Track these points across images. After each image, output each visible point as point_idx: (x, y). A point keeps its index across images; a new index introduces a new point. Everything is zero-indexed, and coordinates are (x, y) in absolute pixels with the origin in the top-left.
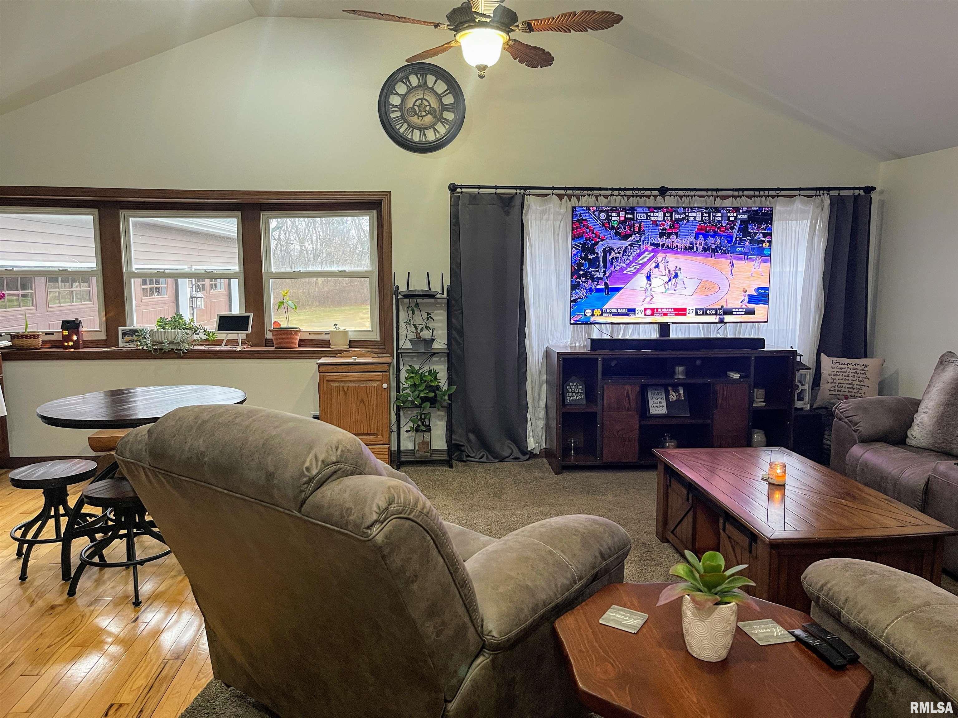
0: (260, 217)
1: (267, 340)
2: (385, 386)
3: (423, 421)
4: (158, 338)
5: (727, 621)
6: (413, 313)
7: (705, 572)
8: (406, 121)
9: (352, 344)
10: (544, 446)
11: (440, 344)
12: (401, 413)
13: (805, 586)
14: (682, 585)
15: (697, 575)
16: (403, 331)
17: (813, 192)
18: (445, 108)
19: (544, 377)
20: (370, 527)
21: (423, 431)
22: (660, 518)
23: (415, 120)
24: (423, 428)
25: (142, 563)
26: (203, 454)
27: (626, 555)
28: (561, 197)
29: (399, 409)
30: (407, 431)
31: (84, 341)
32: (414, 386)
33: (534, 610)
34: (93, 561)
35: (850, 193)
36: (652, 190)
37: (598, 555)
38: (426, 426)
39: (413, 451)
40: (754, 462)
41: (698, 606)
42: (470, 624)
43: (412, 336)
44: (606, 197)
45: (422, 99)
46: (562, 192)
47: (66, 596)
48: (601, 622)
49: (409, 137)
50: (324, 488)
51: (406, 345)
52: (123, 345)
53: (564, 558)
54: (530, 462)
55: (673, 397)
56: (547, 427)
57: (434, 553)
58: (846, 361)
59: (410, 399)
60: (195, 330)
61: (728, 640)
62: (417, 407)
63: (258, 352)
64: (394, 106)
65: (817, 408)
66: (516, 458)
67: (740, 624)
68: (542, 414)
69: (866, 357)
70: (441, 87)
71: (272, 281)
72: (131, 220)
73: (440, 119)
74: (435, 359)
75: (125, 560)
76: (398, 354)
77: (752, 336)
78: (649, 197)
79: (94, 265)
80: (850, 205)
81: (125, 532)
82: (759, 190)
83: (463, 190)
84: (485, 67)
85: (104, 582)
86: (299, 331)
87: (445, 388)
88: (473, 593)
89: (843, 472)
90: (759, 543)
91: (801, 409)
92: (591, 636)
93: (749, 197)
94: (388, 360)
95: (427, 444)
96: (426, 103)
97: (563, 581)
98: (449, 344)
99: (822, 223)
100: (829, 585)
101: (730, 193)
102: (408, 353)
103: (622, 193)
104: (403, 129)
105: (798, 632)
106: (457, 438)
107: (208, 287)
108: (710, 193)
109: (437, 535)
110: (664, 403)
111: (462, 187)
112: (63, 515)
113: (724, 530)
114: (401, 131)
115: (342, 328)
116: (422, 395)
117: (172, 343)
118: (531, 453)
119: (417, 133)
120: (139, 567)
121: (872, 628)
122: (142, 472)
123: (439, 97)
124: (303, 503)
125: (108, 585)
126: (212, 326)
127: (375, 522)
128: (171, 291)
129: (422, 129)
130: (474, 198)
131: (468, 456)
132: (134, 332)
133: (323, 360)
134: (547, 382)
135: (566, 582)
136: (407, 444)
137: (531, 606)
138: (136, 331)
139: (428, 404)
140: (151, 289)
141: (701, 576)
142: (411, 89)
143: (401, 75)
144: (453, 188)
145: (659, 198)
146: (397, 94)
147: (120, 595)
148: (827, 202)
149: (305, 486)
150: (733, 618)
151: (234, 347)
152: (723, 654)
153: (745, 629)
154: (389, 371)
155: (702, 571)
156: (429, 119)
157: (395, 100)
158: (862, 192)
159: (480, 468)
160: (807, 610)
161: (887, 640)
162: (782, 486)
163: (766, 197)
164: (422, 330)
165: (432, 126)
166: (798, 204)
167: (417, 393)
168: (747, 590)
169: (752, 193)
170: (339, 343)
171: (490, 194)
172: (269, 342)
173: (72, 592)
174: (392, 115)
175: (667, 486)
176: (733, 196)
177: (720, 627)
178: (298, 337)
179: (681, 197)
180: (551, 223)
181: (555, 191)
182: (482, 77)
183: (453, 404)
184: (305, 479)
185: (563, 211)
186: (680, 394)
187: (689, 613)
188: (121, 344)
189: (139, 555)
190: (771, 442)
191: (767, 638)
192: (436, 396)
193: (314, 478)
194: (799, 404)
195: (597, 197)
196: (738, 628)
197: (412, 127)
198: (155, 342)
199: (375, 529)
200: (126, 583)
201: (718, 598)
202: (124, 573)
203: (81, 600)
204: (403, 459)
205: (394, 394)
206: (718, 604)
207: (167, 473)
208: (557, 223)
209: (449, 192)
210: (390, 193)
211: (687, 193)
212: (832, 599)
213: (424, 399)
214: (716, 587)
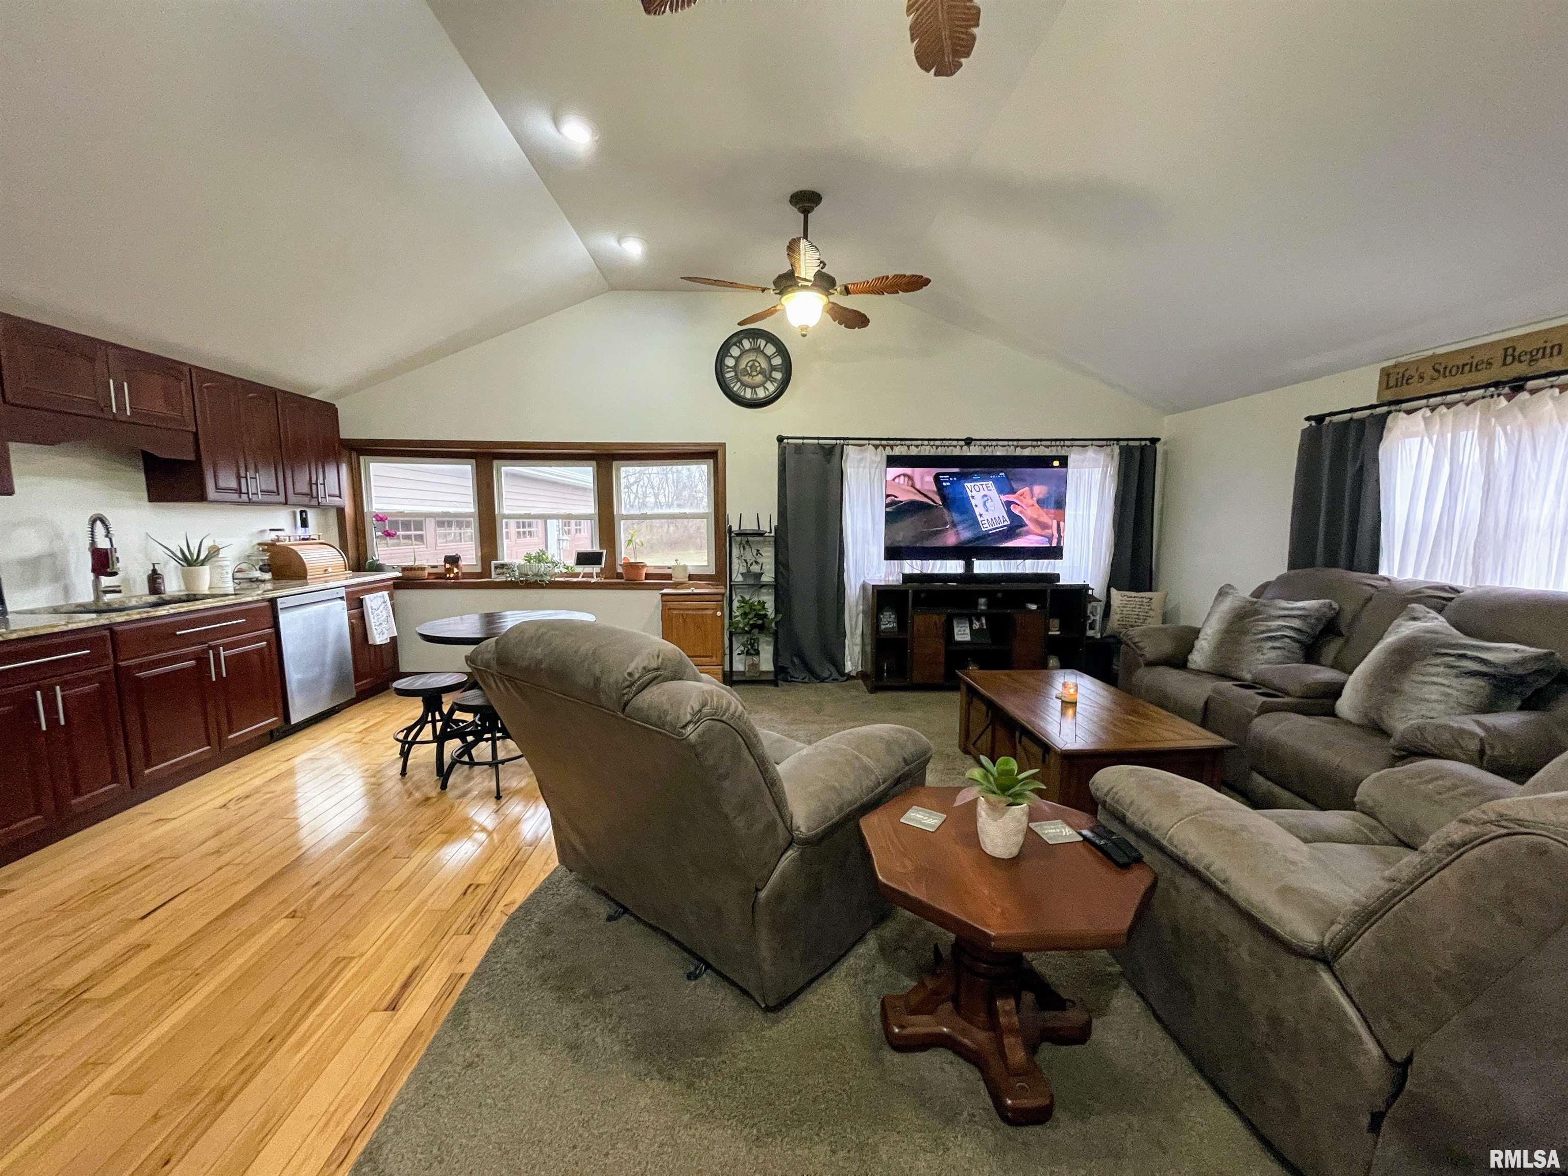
0: (612, 467)
1: (618, 573)
2: (719, 613)
3: (752, 645)
4: (524, 571)
5: (1019, 821)
6: (744, 549)
7: (999, 774)
8: (739, 380)
9: (691, 577)
10: (860, 669)
11: (768, 577)
12: (734, 639)
13: (1093, 791)
14: (977, 788)
15: (992, 779)
16: (735, 566)
17: (1104, 443)
18: (773, 368)
19: (861, 607)
20: (684, 727)
21: (751, 654)
22: (963, 732)
23: (746, 379)
24: (752, 652)
25: (503, 762)
26: (540, 662)
27: (928, 761)
28: (876, 447)
29: (731, 634)
30: (739, 654)
31: (463, 574)
32: (745, 615)
33: (840, 809)
34: (462, 759)
35: (1137, 443)
36: (958, 440)
37: (901, 760)
38: (755, 650)
39: (744, 672)
40: (1048, 682)
41: (993, 807)
42: (779, 820)
43: (743, 570)
44: (917, 446)
45: (755, 360)
46: (878, 442)
47: (439, 789)
48: (902, 820)
49: (742, 394)
50: (645, 692)
51: (738, 578)
52: (495, 577)
53: (869, 762)
54: (848, 683)
55: (976, 625)
56: (863, 652)
57: (746, 753)
58: (1133, 594)
59: (741, 625)
60: (555, 564)
61: (1020, 839)
62: (747, 632)
63: (610, 584)
64: (728, 367)
65: (1106, 637)
66: (836, 680)
67: (1032, 825)
68: (858, 640)
69: (1150, 590)
70: (770, 350)
71: (622, 522)
72: (503, 468)
73: (769, 378)
74: (764, 590)
75: (490, 759)
76: (731, 586)
77: (1049, 572)
78: (955, 446)
79: (472, 510)
80: (1137, 454)
81: (489, 736)
82: (1056, 440)
83: (790, 441)
84: (807, 327)
85: (473, 778)
86: (645, 566)
87: (773, 616)
88: (784, 792)
89: (1129, 691)
90: (1052, 754)
91: (1093, 637)
92: (892, 833)
93: (1047, 447)
94: (723, 591)
95: (755, 666)
96: (757, 364)
97: (868, 783)
98: (776, 578)
99: (1112, 470)
100: (1114, 790)
101: (1029, 443)
102: (740, 585)
103: (932, 443)
104: (736, 387)
105: (1085, 832)
106: (783, 662)
107: (573, 532)
108: (1011, 443)
109: (749, 737)
110: (968, 631)
111: (788, 438)
112: (439, 721)
113: (1020, 742)
114: (735, 389)
115: (682, 564)
116: (751, 622)
117: (536, 575)
118: (848, 674)
119: (749, 390)
120: (500, 766)
121: (1156, 830)
122: (491, 678)
123: (769, 359)
124: (626, 704)
125: (477, 780)
126: (571, 561)
127: (689, 722)
128: (541, 534)
129: (753, 387)
130: (799, 449)
131: (792, 677)
132: (503, 566)
133: (665, 591)
134: (863, 612)
135: (871, 784)
136: (739, 666)
137: (837, 804)
138: (506, 565)
139: (756, 631)
140: (524, 533)
141: (995, 779)
142: (744, 352)
143: (735, 340)
144: (780, 439)
145: (965, 448)
146: (732, 356)
147: (486, 789)
148: (1117, 450)
149: (627, 690)
150: (1025, 819)
151: (589, 580)
152: (1015, 851)
153: (1035, 829)
154: (722, 601)
155: (996, 775)
156: (759, 378)
157: (730, 362)
158: (1148, 443)
159: (802, 687)
160: (1094, 813)
161: (1170, 840)
162: (1074, 704)
163: (1062, 446)
164: (752, 564)
165: (762, 385)
166: (1091, 453)
167: (747, 620)
168: (1039, 792)
169: (1048, 443)
170: (680, 577)
171: (813, 445)
172: (619, 576)
173: (444, 786)
174: (727, 375)
175: (969, 704)
176: (1031, 446)
177: (1012, 825)
178: (644, 571)
179: (985, 447)
180: (867, 470)
181: (871, 442)
182: (804, 336)
183: (780, 631)
184: (627, 683)
185: (878, 459)
186: (982, 624)
187: (983, 813)
188: (493, 575)
189: (501, 756)
190: (1065, 665)
191: (1055, 837)
192: (763, 623)
193: (635, 682)
194: (1090, 633)
195: (908, 446)
196: (1029, 828)
197: (744, 385)
198: (521, 574)
199: (690, 729)
200: (491, 780)
201: (1011, 800)
202: (489, 771)
203: (451, 794)
204: (735, 678)
205: (727, 621)
206: (1010, 805)
207: (510, 679)
208: (873, 471)
209: (777, 442)
210: (725, 444)
211: (990, 443)
212: (1117, 802)
213: (753, 626)
214: (1009, 789)
